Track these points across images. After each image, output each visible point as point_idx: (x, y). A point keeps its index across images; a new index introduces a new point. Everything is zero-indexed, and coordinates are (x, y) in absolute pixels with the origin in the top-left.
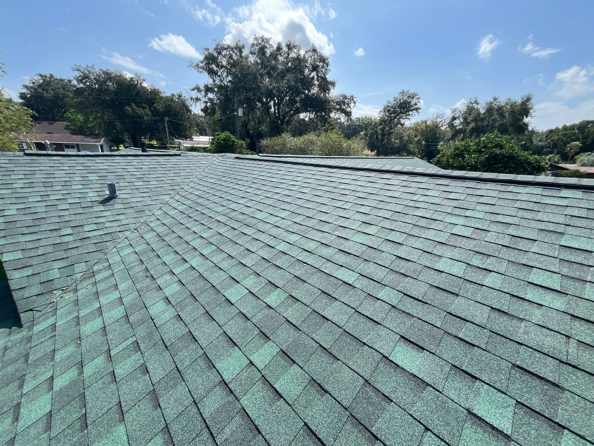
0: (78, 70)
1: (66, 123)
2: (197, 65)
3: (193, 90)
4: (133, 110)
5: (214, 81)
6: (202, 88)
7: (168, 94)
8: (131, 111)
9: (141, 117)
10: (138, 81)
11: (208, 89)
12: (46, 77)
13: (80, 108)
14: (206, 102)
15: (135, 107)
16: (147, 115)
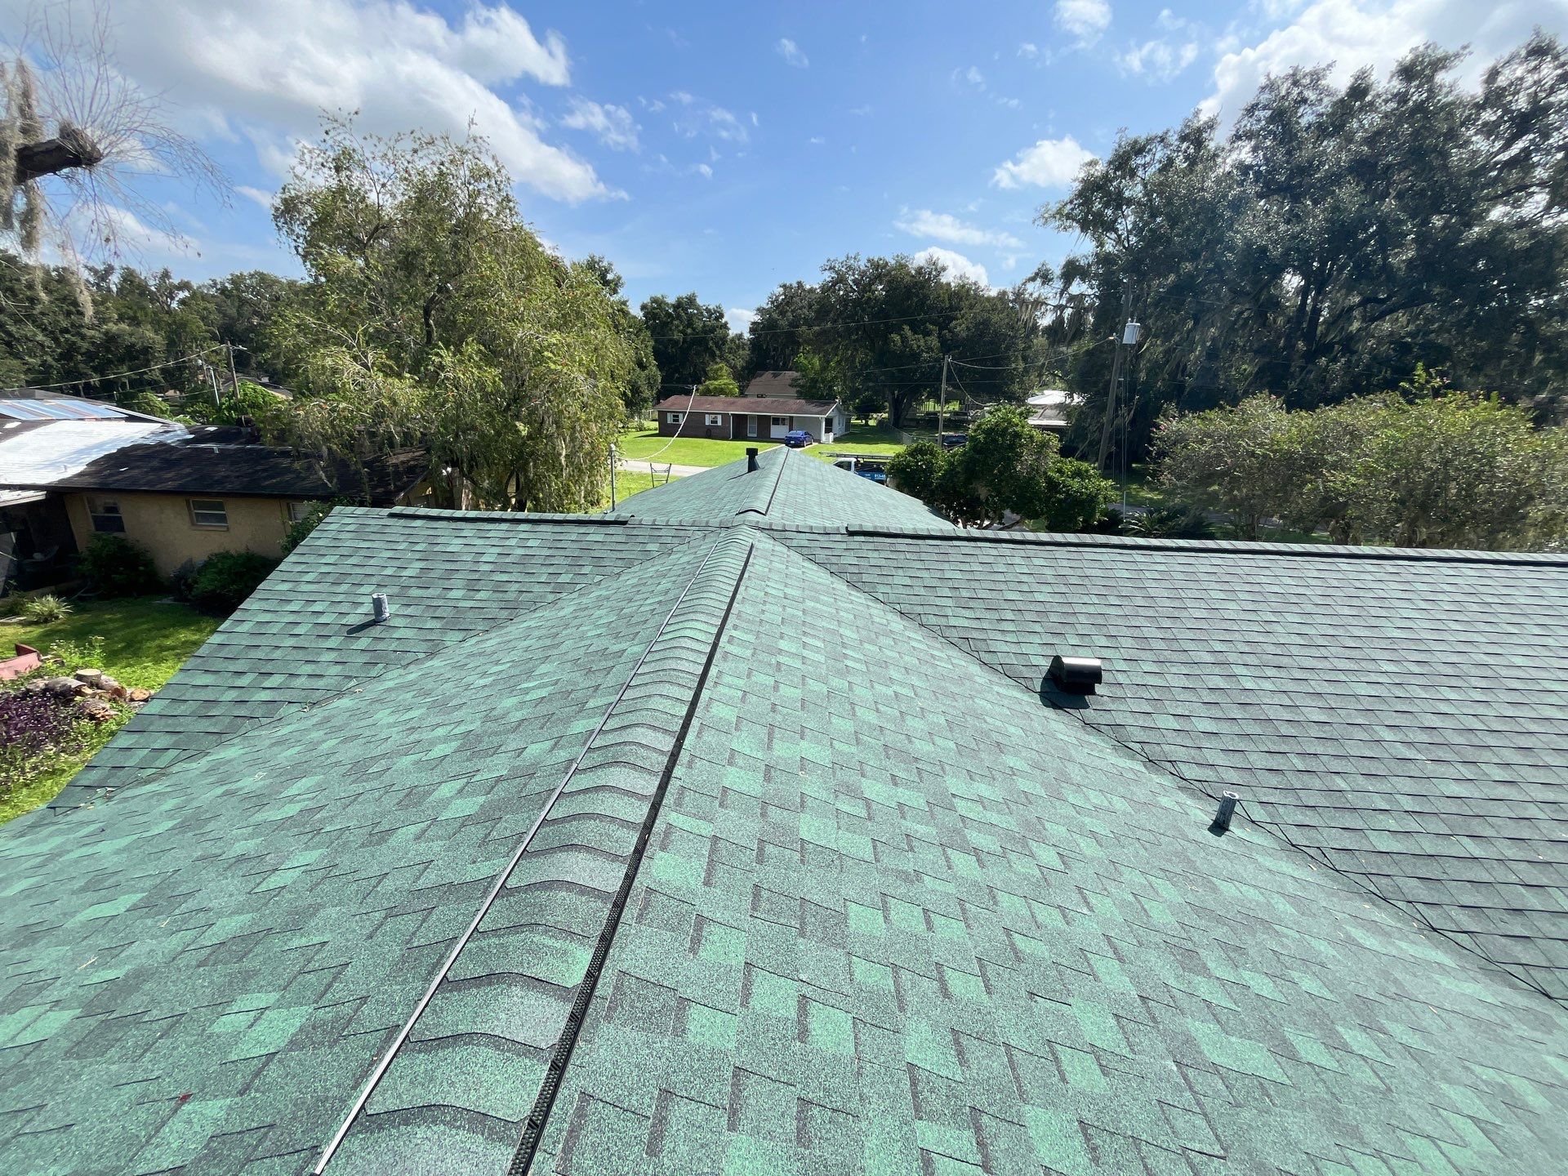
0: (830, 268)
1: (795, 374)
2: (1059, 212)
3: (1033, 279)
4: (904, 339)
5: (1101, 245)
6: (1057, 271)
7: (993, 293)
8: (899, 343)
9: (915, 356)
10: (930, 273)
11: (1072, 271)
12: (791, 287)
13: (822, 342)
14: (1061, 308)
15: (909, 333)
16: (930, 349)
